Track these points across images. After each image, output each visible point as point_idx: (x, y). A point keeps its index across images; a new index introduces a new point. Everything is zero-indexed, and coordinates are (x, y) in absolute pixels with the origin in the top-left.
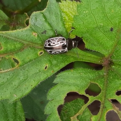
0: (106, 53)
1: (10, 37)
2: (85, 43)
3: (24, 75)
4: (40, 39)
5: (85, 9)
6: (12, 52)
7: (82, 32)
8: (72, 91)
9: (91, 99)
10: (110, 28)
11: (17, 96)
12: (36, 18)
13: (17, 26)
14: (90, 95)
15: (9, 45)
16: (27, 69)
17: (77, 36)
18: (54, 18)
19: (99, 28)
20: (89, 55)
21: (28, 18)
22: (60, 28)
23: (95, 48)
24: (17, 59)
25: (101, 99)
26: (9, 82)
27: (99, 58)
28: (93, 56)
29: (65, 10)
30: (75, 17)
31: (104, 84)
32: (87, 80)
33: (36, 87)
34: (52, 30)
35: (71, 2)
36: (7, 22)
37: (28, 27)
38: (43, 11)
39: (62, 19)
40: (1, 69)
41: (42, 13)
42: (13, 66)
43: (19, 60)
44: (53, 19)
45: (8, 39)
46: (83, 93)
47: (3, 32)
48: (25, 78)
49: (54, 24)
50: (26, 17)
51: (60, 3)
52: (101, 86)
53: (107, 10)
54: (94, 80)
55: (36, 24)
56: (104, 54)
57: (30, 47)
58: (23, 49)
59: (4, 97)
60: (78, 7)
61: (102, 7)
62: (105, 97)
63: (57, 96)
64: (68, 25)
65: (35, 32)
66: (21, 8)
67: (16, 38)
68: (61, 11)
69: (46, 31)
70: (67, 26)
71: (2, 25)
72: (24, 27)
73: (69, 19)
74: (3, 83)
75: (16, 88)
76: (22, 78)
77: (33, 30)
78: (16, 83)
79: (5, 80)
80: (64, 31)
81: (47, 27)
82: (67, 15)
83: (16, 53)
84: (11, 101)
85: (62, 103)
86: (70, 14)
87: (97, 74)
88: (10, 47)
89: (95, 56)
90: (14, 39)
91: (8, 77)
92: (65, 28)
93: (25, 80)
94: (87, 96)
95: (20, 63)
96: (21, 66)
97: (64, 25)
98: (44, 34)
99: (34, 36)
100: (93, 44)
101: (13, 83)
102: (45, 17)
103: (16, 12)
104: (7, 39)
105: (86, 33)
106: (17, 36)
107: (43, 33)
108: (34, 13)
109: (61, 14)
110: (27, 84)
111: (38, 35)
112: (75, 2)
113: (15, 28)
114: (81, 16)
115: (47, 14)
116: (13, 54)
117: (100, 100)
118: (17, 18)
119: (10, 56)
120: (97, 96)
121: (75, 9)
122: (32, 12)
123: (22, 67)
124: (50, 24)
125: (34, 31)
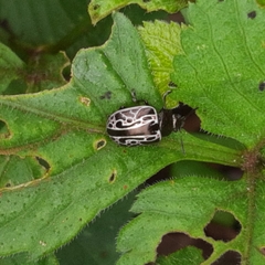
0: (249, 142)
1: (29, 109)
2: (201, 119)
3: (63, 196)
4: (98, 111)
5: (200, 41)
6: (34, 143)
7: (194, 94)
8: (174, 230)
9: (219, 248)
10: (258, 82)
11: (47, 245)
12: (87, 64)
13: (43, 82)
14: (216, 239)
15: (25, 128)
16: (68, 181)
17: (181, 103)
18: (127, 62)
19: (233, 82)
20: (211, 145)
21: (68, 63)
22: (142, 86)
23: (224, 131)
24: (44, 158)
25: (241, 247)
26: (29, 211)
27: (234, 151)
28: (219, 147)
29: (153, 44)
30: (177, 58)
31: (247, 213)
32: (208, 203)
33: (90, 223)
34: (124, 89)
35: (167, 25)
36: (19, 72)
37: (69, 85)
38: (104, 46)
39: (146, 64)
40: (10, 182)
41: (101, 52)
42: (36, 175)
43: (49, 161)
44: (125, 64)
45: (24, 112)
46: (199, 234)
47: (13, 97)
48: (65, 203)
49: (129, 76)
50: (64, 61)
51: (140, 28)
52: (240, 217)
53: (250, 41)
54: (224, 203)
55: (87, 77)
56: (246, 142)
57: (75, 131)
58: (59, 135)
59: (17, 248)
60: (183, 35)
61: (238, 34)
62: (251, 242)
63: (139, 243)
64: (162, 78)
65: (84, 95)
66: (51, 40)
67: (41, 109)
68: (145, 47)
69: (110, 93)
70: (158, 81)
71: (9, 81)
72: (60, 83)
73: (163, 64)
74: (15, 216)
75: (44, 227)
76: (57, 203)
77: (79, 91)
78: (43, 214)
79: (19, 208)
80: (153, 92)
81: (113, 83)
82: (157, 55)
83: (43, 145)
84: (35, 257)
85: (152, 257)
86: (166, 53)
87: (230, 190)
88: (29, 131)
89: (225, 149)
90: (37, 112)
91: (26, 200)
92: (154, 84)
93: (65, 207)
94: (210, 240)
95: (53, 168)
96: (54, 175)
97: (152, 77)
98: (106, 100)
99: (84, 103)
100: (219, 121)
101: (38, 215)
102: (106, 60)
103: (40, 49)
104: (21, 114)
105: (202, 95)
106: (44, 105)
107: (103, 98)
108: (83, 52)
109: (144, 53)
110: (69, 215)
111: (92, 103)
112: (175, 24)
113: (38, 88)
114: (190, 57)
115: (112, 54)
116: (35, 148)
117: (238, 250)
118: (43, 63)
119: (29, 153)
120: (232, 241)
121: (177, 40)
122: (77, 50)
123: (58, 177)
124: (119, 77)
125: (82, 92)
